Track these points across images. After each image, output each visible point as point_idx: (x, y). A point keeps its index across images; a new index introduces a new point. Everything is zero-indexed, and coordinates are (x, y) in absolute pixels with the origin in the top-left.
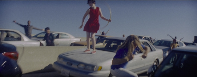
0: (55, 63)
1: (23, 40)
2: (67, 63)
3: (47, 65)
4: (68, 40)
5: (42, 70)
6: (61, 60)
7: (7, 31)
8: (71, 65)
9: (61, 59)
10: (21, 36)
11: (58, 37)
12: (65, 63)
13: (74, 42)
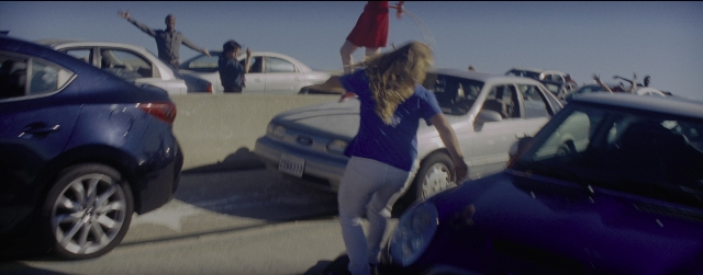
0: (262, 141)
1: (159, 76)
2: (298, 140)
3: (233, 149)
4: (291, 77)
5: (219, 162)
6: (279, 132)
7: (103, 50)
8: (310, 142)
9: (280, 128)
10: (150, 63)
11: (257, 67)
12: (290, 140)
13: (309, 84)
